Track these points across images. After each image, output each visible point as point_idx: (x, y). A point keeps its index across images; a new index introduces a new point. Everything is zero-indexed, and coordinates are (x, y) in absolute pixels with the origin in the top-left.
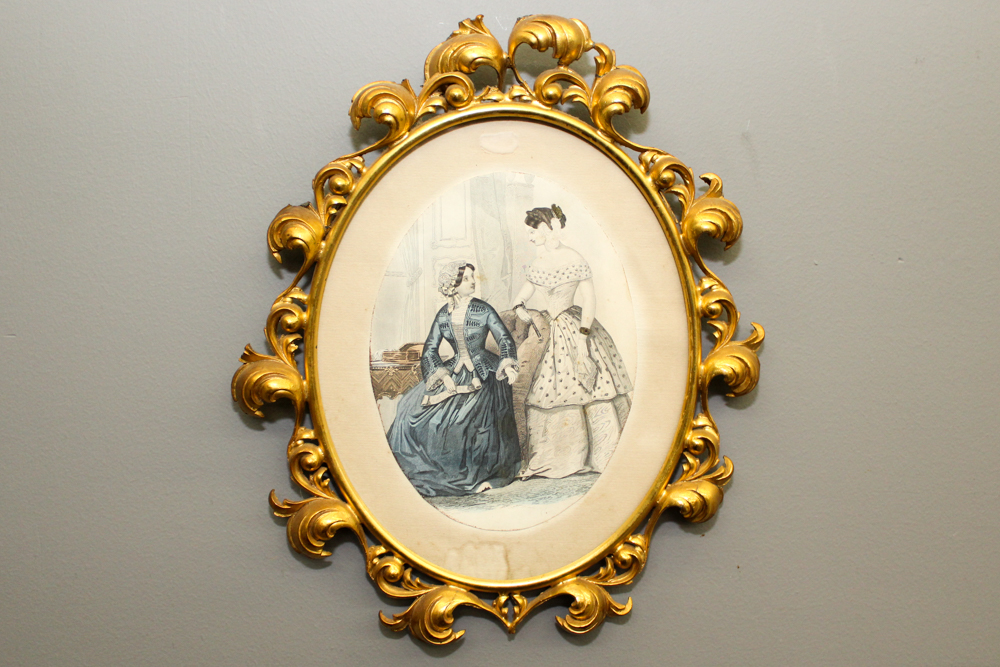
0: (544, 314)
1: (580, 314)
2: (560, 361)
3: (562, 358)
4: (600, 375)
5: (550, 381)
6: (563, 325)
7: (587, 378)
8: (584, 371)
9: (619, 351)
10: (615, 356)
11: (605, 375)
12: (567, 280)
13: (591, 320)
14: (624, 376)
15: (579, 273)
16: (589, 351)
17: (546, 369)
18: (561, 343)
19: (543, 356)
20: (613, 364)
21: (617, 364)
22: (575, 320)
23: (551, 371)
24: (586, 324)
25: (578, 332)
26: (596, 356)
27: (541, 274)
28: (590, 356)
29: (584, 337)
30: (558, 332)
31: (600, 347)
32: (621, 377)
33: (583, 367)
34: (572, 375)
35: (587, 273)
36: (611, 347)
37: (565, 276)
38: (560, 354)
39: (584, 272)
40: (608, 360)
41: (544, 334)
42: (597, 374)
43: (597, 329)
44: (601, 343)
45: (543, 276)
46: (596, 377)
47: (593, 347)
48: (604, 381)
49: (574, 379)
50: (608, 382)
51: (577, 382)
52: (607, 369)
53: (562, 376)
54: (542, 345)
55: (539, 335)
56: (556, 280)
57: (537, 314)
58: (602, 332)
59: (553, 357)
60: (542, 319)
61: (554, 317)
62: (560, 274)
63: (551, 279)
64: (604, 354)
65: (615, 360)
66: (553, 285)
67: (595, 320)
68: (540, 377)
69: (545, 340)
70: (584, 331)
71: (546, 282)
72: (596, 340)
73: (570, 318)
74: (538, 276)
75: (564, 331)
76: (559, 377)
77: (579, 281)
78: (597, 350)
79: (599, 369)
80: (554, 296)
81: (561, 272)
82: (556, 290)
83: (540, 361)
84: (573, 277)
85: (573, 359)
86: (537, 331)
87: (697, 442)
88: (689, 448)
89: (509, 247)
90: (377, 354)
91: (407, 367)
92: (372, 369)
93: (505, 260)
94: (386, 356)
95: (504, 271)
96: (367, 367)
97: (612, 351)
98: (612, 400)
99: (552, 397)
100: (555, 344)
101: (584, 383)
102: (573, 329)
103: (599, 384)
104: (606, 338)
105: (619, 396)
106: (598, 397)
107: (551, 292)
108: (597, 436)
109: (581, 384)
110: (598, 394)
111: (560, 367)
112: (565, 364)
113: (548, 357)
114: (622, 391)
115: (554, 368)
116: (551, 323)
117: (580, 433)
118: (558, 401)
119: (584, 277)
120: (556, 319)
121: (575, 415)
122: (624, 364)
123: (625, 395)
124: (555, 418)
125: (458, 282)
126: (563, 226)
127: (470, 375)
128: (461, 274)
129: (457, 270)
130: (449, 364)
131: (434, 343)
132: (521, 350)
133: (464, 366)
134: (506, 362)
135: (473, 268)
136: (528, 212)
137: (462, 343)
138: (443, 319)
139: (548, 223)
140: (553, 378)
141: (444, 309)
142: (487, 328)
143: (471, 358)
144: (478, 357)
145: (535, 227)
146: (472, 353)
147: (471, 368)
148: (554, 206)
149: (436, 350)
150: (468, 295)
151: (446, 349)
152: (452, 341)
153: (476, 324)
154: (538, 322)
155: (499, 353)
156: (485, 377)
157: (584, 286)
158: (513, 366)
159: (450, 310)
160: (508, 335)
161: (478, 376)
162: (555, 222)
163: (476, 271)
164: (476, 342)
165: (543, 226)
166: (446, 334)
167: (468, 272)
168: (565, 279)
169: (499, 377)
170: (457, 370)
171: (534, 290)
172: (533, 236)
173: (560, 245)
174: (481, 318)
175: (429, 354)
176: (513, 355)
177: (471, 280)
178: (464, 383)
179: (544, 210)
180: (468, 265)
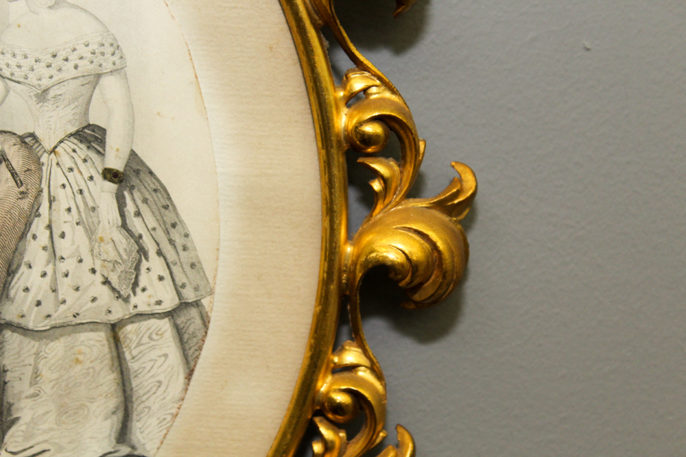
0: (28, 141)
1: (102, 142)
2: (63, 235)
3: (66, 228)
4: (145, 264)
5: (44, 275)
6: (68, 163)
7: (120, 269)
8: (112, 255)
9: (184, 216)
10: (174, 226)
11: (155, 264)
12: (74, 73)
13: (125, 155)
14: (193, 266)
15: (98, 59)
16: (122, 215)
17: (35, 252)
18: (64, 199)
19: (28, 224)
20: (171, 242)
21: (179, 241)
22: (92, 155)
23: (44, 256)
24: (116, 161)
25: (98, 178)
26: (137, 225)
27: (19, 59)
28: (124, 225)
29: (111, 187)
30: (58, 177)
31: (144, 209)
32: (187, 268)
33: (110, 247)
34: (88, 263)
35: (116, 58)
36: (166, 207)
37: (71, 64)
38: (64, 222)
39: (108, 56)
40: (160, 235)
41: (30, 183)
42: (140, 262)
43: (137, 172)
44: (145, 201)
45: (23, 62)
46: (137, 268)
47: (130, 208)
48: (154, 275)
49: (93, 271)
50: (161, 278)
51: (98, 278)
52: (160, 253)
53: (69, 265)
54: (25, 204)
55: (19, 183)
56: (52, 71)
57: (13, 140)
58: (148, 179)
59: (49, 227)
60: (24, 152)
61: (48, 145)
62: (58, 62)
63: (41, 69)
64: (152, 222)
65: (175, 235)
66: (46, 82)
67: (133, 154)
68: (23, 268)
69: (33, 192)
70: (111, 175)
71: (31, 75)
72: (137, 194)
73: (83, 151)
74: (13, 62)
75: (70, 175)
76: (63, 267)
77: (99, 76)
78: (138, 214)
79: (142, 252)
80: (49, 106)
81: (62, 55)
82: (52, 93)
83: (23, 236)
84: (85, 66)
85: (90, 233)
86: (14, 174)
87: (341, 398)
88: (328, 409)
97: (169, 217)
98: (170, 314)
99: (48, 307)
100: (51, 201)
101: (114, 279)
102: (87, 170)
103: (143, 281)
104: (155, 190)
105: (184, 305)
106: (142, 308)
107: (42, 96)
108: (140, 384)
109: (106, 282)
110: (141, 301)
111: (63, 247)
112: (74, 242)
113: (39, 226)
114: (190, 296)
115: (51, 249)
116: (44, 159)
117: (109, 379)
118: (61, 315)
119: (108, 66)
120: (53, 151)
121: (95, 343)
122: (193, 242)
123: (197, 304)
124: (56, 349)
140: (49, 270)
154: (16, 156)
157: (109, 86)
168: (69, 71)
171: (7, 91)
173: (58, 3)
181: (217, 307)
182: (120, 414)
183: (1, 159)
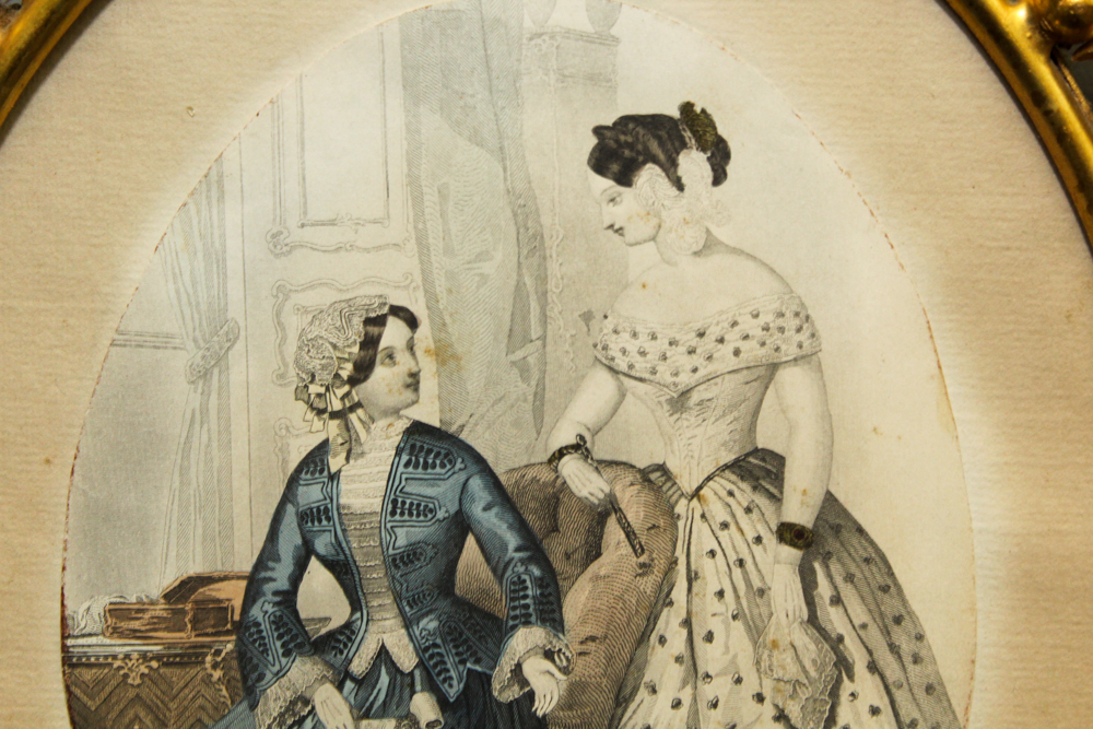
0: (655, 478)
1: (778, 479)
2: (709, 637)
3: (716, 626)
4: (847, 687)
5: (677, 704)
6: (719, 513)
7: (804, 694)
8: (792, 671)
9: (915, 605)
10: (898, 620)
11: (865, 687)
12: (734, 363)
13: (816, 498)
14: (929, 689)
15: (775, 339)
16: (810, 602)
17: (663, 666)
18: (713, 575)
19: (652, 619)
20: (894, 649)
21: (906, 647)
22: (761, 501)
23: (676, 672)
24: (799, 511)
25: (770, 540)
26: (835, 620)
27: (643, 341)
28: (813, 620)
29: (791, 554)
30: (703, 539)
31: (847, 592)
32: (921, 694)
33: (788, 657)
34: (751, 684)
35: (803, 337)
36: (885, 589)
37: (728, 349)
38: (713, 615)
39: (790, 333)
40: (875, 636)
41: (657, 546)
42: (839, 682)
43: (837, 530)
44: (849, 578)
45: (648, 346)
46: (834, 694)
47: (824, 590)
48: (863, 705)
49: (760, 698)
50: (875, 711)
51: (768, 710)
52: (873, 667)
53: (719, 688)
54: (648, 584)
55: (638, 549)
56: (697, 360)
57: (630, 477)
58: (855, 540)
59: (687, 623)
60: (647, 496)
61: (688, 483)
62: (708, 344)
63: (678, 357)
64: (860, 614)
65: (901, 638)
66: (685, 379)
67: (830, 499)
68: (643, 693)
69: (660, 564)
70: (790, 534)
71: (661, 368)
72: (835, 567)
73: (745, 493)
74: (632, 346)
75: (723, 535)
76: (709, 691)
77: (774, 367)
78: (837, 600)
79: (844, 666)
80: (690, 418)
81: (714, 332)
82: (695, 397)
83: (643, 639)
84: (752, 352)
85: (756, 632)
86: (630, 534)
89: (532, 245)
90: (89, 612)
91: (189, 658)
92: (69, 661)
93: (519, 287)
94: (119, 613)
95: (516, 336)
96: (57, 656)
97: (890, 605)
100: (692, 578)
101: (794, 712)
102: (753, 528)
103: (844, 715)
104: (867, 561)
107: (680, 402)
109: (781, 717)
111: (710, 657)
112: (728, 648)
113: (670, 622)
115: (690, 661)
116: (681, 508)
119: (790, 351)
120: (696, 494)
122: (930, 648)
125: (363, 370)
126: (719, 177)
127: (403, 684)
128: (370, 343)
129: (357, 329)
130: (332, 645)
131: (281, 574)
132: (578, 601)
133: (383, 654)
134: (525, 640)
135: (412, 322)
136: (598, 131)
137: (375, 575)
138: (310, 494)
139: (670, 167)
140: (686, 696)
141: (316, 460)
142: (460, 525)
143: (408, 624)
144: (430, 624)
145: (625, 179)
146: (410, 609)
147: (406, 659)
148: (687, 108)
149: (288, 598)
150: (396, 412)
151: (321, 596)
152: (342, 568)
153: (423, 510)
154: (634, 503)
155: (502, 609)
156: (453, 691)
157: (793, 382)
158: (549, 655)
159: (335, 463)
160: (534, 548)
161: (432, 687)
162: (694, 163)
163: (424, 329)
164: (424, 573)
165: (649, 176)
166: (322, 544)
167: (394, 333)
168: (725, 359)
169: (504, 691)
170: (359, 666)
171: (622, 394)
172: (617, 214)
173: (709, 246)
174: (441, 489)
175: (263, 611)
176: (550, 614)
177: (405, 363)
178: (383, 713)
179: (654, 123)
180: (397, 311)
183: (609, 508)
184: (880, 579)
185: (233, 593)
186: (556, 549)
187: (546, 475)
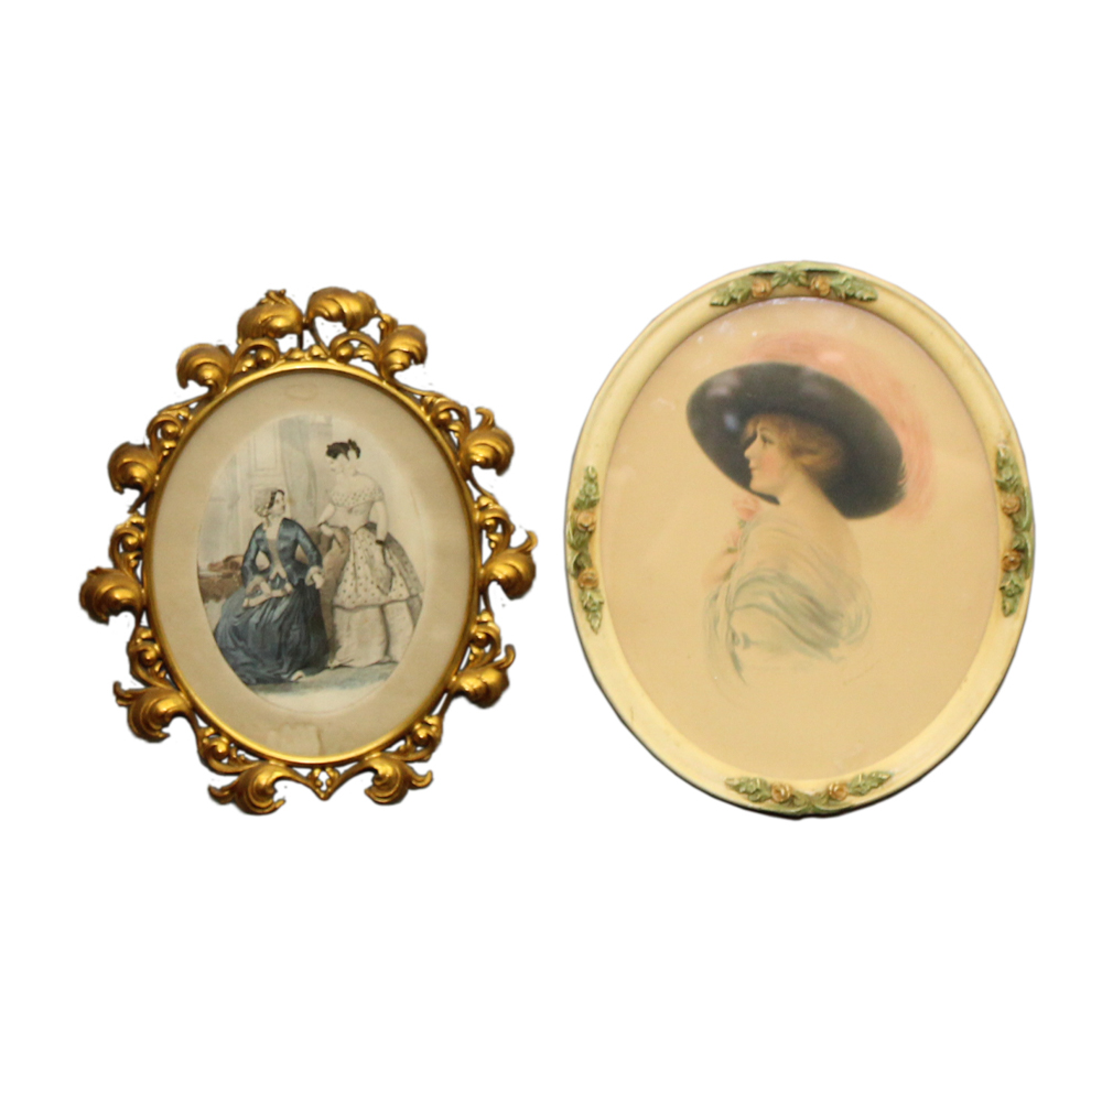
0: (345, 530)
1: (375, 529)
2: (359, 568)
3: (361, 565)
4: (394, 579)
5: (352, 585)
6: (361, 538)
7: (384, 581)
8: (380, 576)
10: (406, 562)
11: (398, 580)
12: (363, 501)
13: (385, 534)
14: (415, 579)
15: (373, 495)
16: (384, 559)
17: (348, 575)
18: (360, 553)
19: (345, 564)
20: (406, 570)
21: (409, 569)
22: (372, 535)
23: (351, 577)
24: (381, 536)
25: (374, 544)
26: (391, 563)
28: (385, 563)
29: (379, 547)
30: (357, 544)
31: (393, 556)
32: (413, 580)
33: (379, 572)
34: (370, 579)
35: (380, 494)
36: (403, 555)
37: (362, 498)
38: (360, 563)
39: (377, 493)
40: (401, 566)
42: (392, 578)
43: (390, 541)
44: (394, 553)
45: (342, 497)
46: (391, 581)
47: (388, 555)
48: (399, 584)
49: (373, 583)
50: (401, 585)
51: (375, 586)
52: (401, 574)
53: (362, 580)
54: (344, 556)
56: (354, 501)
58: (395, 544)
59: (354, 565)
61: (353, 531)
62: (357, 497)
63: (350, 500)
64: (397, 561)
65: (408, 567)
66: (351, 505)
67: (388, 533)
70: (379, 542)
71: (345, 503)
72: (390, 550)
73: (367, 532)
74: (338, 498)
75: (362, 543)
76: (360, 581)
77: (373, 502)
78: (391, 558)
79: (393, 574)
80: (353, 515)
81: (358, 494)
82: (354, 510)
83: (342, 569)
84: (368, 498)
85: (371, 566)
86: (339, 544)
87: (481, 636)
88: (473, 641)
89: (313, 474)
90: (204, 565)
91: (229, 576)
92: (200, 577)
93: (310, 486)
94: (212, 566)
95: (309, 495)
96: (195, 577)
97: (404, 559)
98: (407, 600)
99: (354, 597)
100: (355, 554)
101: (381, 586)
102: (369, 541)
103: (394, 586)
104: (398, 548)
105: (411, 597)
106: (394, 598)
107: (350, 511)
108: (394, 630)
109: (378, 587)
110: (393, 595)
111: (360, 573)
112: (364, 570)
113: (349, 565)
114: (414, 592)
115: (355, 576)
116: (352, 537)
117: (379, 629)
118: (359, 601)
119: (377, 498)
120: (355, 533)
121: (374, 613)
123: (417, 595)
124: (358, 616)
125: (271, 505)
126: (358, 456)
127: (283, 581)
128: (273, 499)
129: (269, 495)
130: (265, 572)
131: (252, 555)
132: (326, 560)
133: (278, 575)
134: (313, 570)
135: (283, 493)
136: (329, 447)
137: (275, 555)
138: (259, 535)
139: (346, 454)
140: (354, 583)
141: (260, 527)
142: (296, 542)
143: (284, 566)
144: (289, 567)
145: (335, 456)
146: (285, 562)
147: (283, 575)
148: (350, 441)
149: (254, 561)
150: (279, 515)
151: (262, 560)
152: (267, 553)
153: (286, 538)
154: (340, 536)
155: (307, 561)
156: (296, 582)
157: (378, 506)
158: (319, 573)
159: (265, 528)
160: (315, 547)
161: (290, 581)
162: (352, 453)
163: (286, 494)
164: (288, 554)
165: (341, 457)
166: (262, 547)
167: (278, 496)
168: (361, 500)
169: (308, 582)
170: (272, 576)
171: (336, 510)
172: (333, 466)
173: (356, 473)
174: (291, 533)
175: (248, 564)
176: (319, 562)
177: (281, 503)
178: (278, 588)
179: (342, 444)
180: (280, 491)
181: (426, 596)
182: (384, 644)
183: (331, 539)
184: (401, 553)
185: (240, 560)
186: (321, 547)
187: (317, 530)
